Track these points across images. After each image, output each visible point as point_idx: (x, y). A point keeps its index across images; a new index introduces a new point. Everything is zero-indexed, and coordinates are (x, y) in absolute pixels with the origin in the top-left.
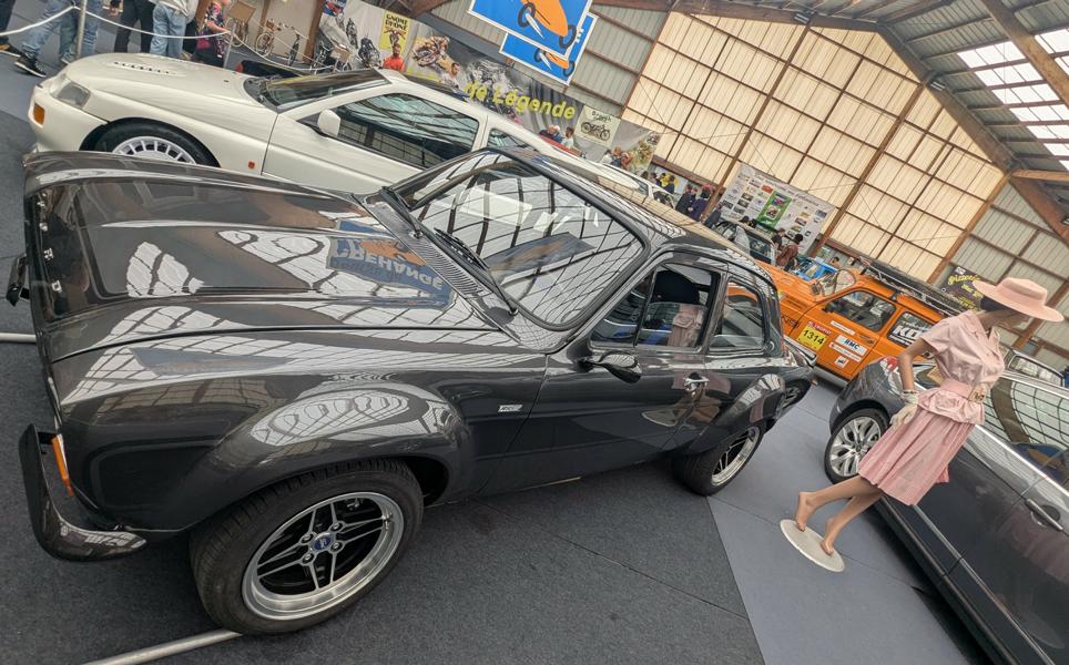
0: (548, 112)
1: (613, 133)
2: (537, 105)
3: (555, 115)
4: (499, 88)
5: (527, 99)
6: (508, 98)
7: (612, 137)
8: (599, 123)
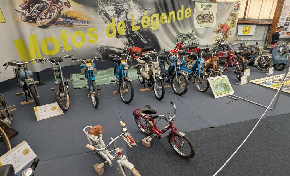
0: (174, 20)
1: (215, 15)
2: (165, 18)
3: (179, 19)
4: (133, 15)
5: (157, 16)
6: (143, 22)
7: (215, 19)
8: (206, 12)
